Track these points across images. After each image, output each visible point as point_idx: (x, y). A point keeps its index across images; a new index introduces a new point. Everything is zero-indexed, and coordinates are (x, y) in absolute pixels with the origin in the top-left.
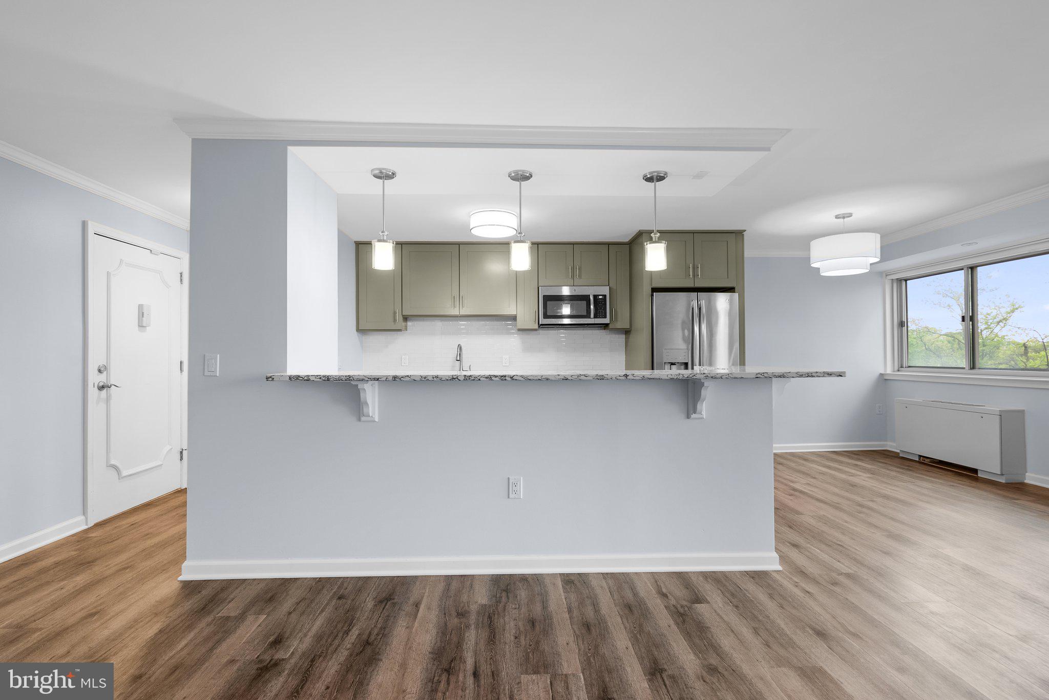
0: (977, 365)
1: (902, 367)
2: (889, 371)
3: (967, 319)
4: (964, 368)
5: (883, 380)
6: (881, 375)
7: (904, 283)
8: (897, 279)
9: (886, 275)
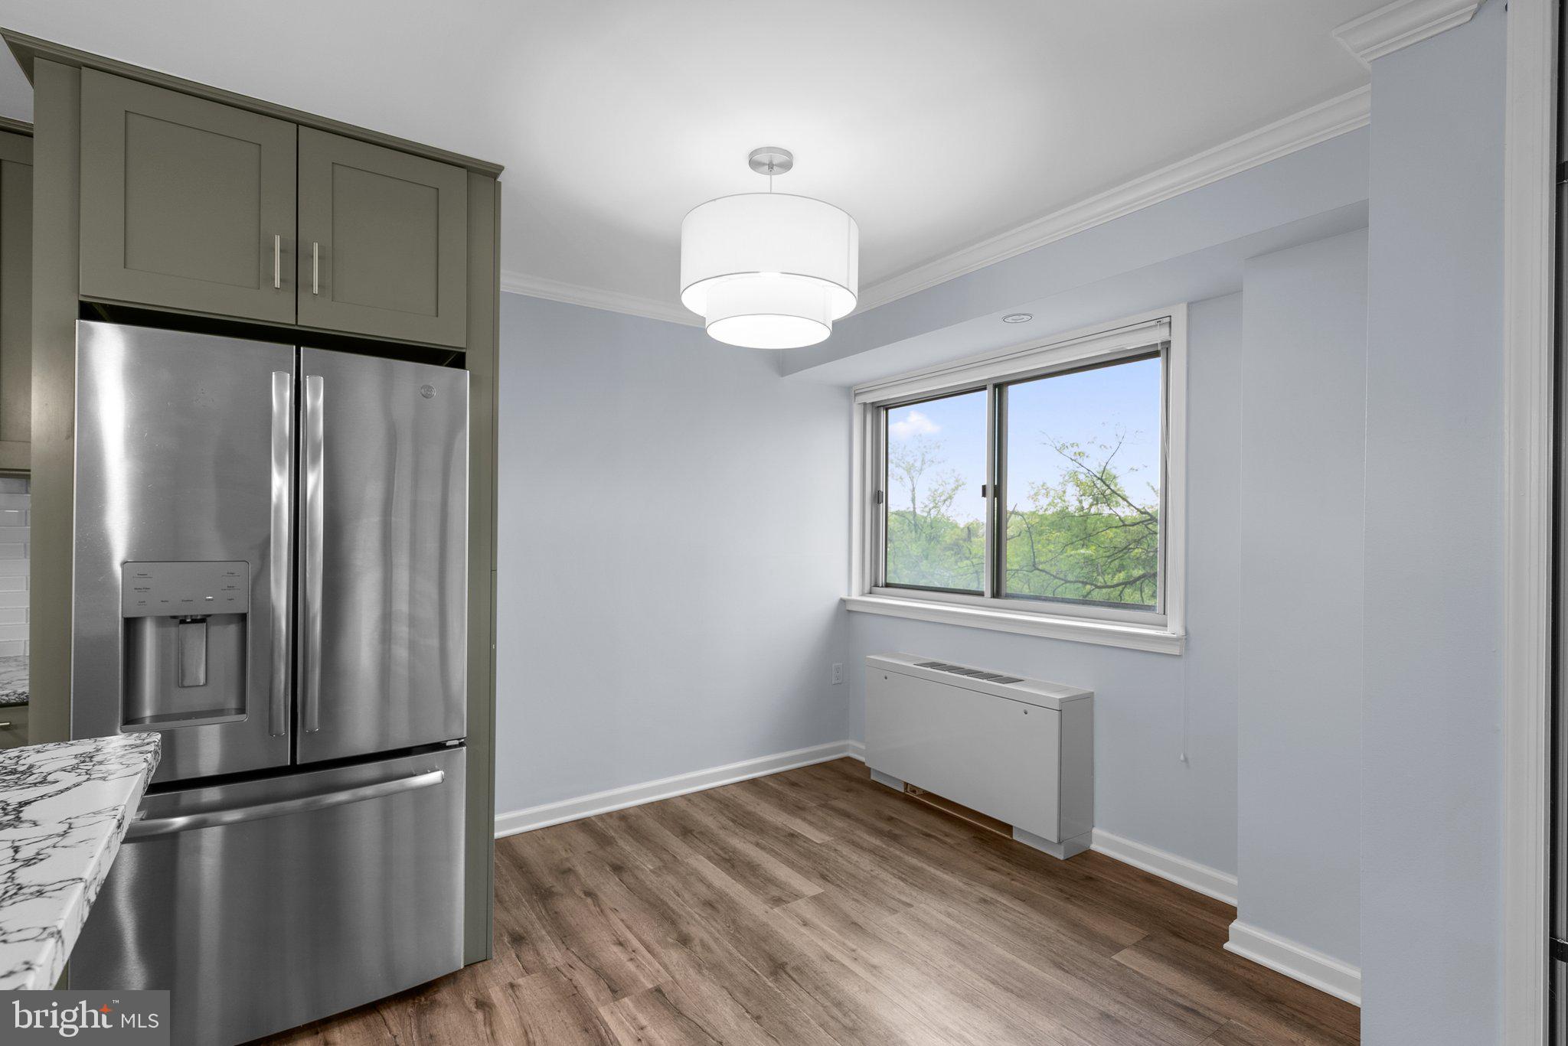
0: (1003, 592)
1: (876, 585)
2: (855, 595)
3: (990, 491)
4: (981, 594)
5: (845, 612)
6: (843, 601)
7: (883, 413)
8: (873, 403)
9: (856, 395)
